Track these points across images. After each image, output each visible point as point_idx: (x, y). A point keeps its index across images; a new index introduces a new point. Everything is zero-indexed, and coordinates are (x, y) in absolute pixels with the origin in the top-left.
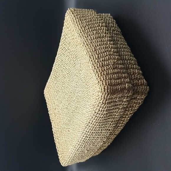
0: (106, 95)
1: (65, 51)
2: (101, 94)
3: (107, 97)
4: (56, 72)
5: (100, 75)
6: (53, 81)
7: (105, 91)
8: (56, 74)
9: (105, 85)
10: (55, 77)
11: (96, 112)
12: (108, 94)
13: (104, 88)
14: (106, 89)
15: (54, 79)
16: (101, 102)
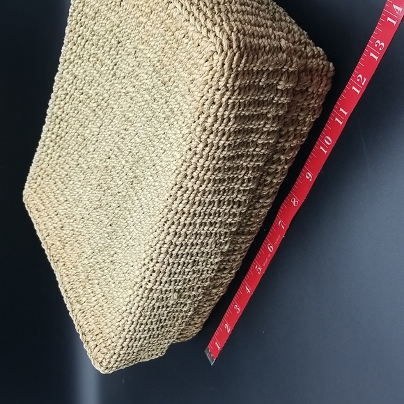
0: (236, 58)
1: (83, 44)
2: (221, 58)
3: (238, 66)
4: (58, 120)
5: (209, 14)
6: (49, 151)
7: (231, 47)
8: (57, 126)
9: (229, 32)
10: (54, 136)
11: (205, 130)
12: (241, 57)
13: (229, 39)
14: (234, 40)
15: (52, 144)
16: (222, 84)
